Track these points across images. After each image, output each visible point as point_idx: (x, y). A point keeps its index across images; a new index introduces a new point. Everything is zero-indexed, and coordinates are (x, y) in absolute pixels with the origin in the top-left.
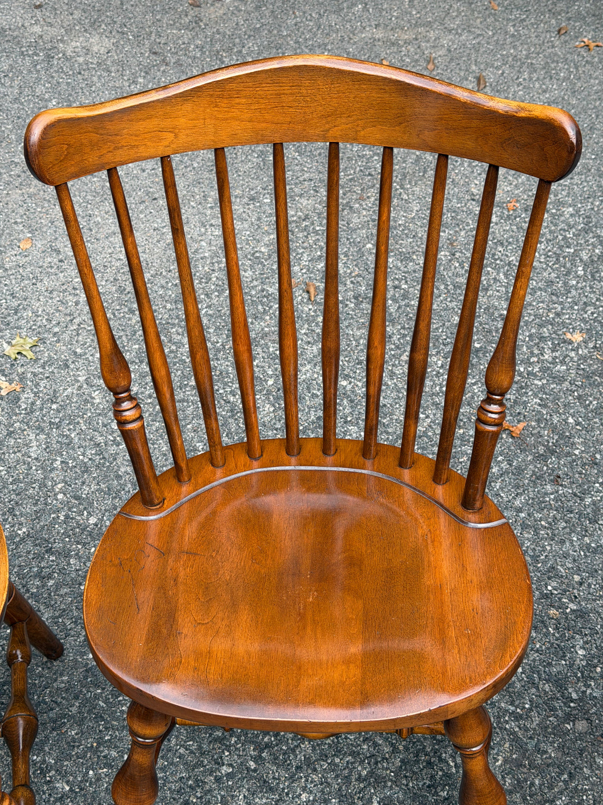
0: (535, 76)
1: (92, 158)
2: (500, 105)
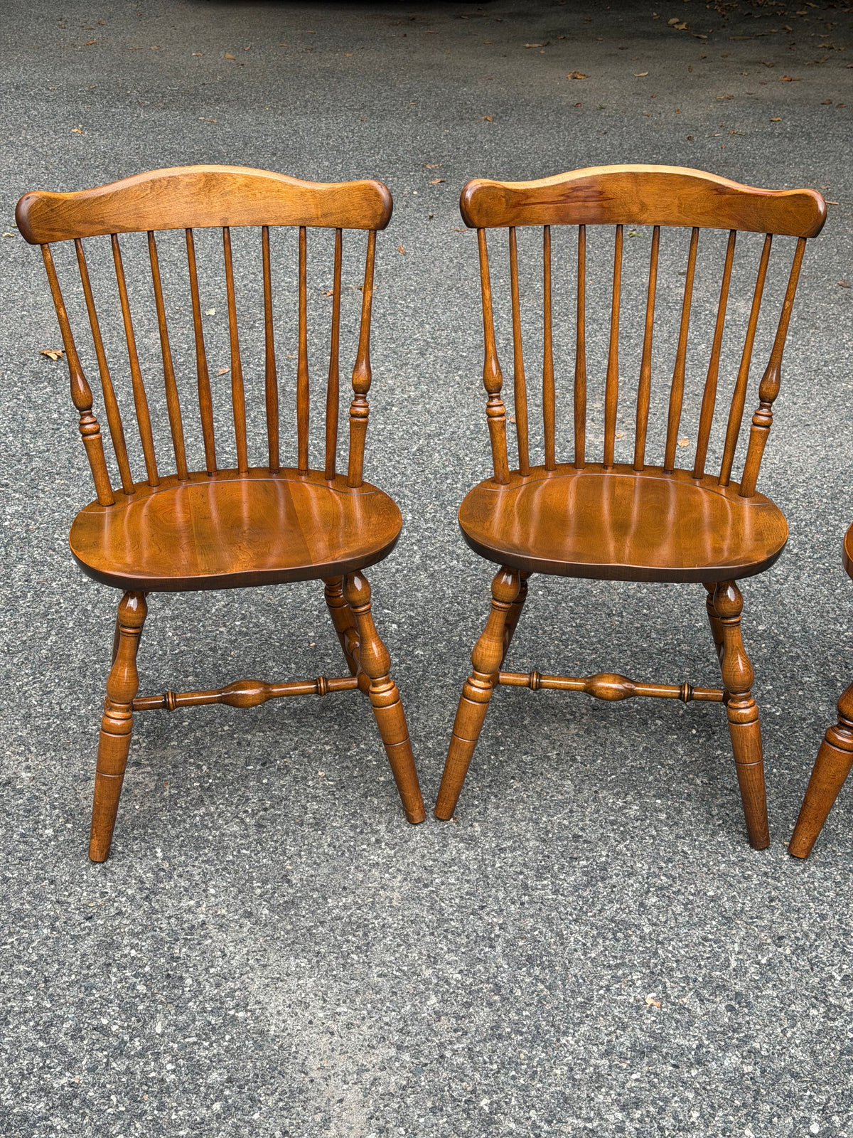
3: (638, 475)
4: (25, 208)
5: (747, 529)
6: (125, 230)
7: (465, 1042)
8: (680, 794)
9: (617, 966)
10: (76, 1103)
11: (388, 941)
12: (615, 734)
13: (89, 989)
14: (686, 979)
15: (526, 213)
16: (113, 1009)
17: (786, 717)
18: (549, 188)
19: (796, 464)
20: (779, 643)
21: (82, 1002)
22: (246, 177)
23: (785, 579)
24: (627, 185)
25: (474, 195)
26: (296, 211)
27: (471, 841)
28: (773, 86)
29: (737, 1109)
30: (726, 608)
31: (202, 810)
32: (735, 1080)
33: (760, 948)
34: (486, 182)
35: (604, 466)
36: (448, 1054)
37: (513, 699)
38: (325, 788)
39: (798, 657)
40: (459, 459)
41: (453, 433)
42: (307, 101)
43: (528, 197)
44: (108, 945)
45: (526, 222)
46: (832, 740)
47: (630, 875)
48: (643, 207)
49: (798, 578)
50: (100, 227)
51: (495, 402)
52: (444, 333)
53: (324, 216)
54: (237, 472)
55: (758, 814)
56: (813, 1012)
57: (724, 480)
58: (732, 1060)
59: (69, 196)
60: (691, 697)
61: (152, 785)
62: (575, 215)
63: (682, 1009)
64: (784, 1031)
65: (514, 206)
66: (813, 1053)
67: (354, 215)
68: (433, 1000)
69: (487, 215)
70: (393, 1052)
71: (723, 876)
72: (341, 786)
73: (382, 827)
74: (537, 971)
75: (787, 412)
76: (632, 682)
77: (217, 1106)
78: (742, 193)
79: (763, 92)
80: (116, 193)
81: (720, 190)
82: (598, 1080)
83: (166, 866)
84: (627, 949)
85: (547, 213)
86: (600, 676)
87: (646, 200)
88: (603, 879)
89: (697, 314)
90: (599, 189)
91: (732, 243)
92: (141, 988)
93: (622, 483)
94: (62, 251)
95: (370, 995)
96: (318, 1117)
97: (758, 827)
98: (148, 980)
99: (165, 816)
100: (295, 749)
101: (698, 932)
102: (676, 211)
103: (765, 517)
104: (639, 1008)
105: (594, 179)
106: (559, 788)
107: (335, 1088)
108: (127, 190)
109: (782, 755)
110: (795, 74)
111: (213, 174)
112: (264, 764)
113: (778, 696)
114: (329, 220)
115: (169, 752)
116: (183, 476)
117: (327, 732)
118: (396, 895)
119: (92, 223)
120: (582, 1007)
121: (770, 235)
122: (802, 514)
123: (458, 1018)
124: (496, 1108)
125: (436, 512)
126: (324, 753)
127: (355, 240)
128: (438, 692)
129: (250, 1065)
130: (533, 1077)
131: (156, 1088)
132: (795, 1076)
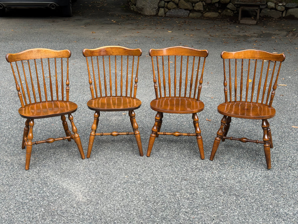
0: (219, 83)
1: (155, 54)
2: (200, 50)
3: (116, 97)
4: (7, 57)
5: (135, 103)
6: (24, 60)
7: (97, 185)
8: (128, 151)
9: (120, 173)
10: (33, 200)
11: (82, 175)
12: (116, 144)
13: (31, 186)
14: (131, 173)
15: (94, 54)
16: (36, 188)
17: (145, 139)
18: (97, 50)
19: (144, 101)
20: (143, 128)
21: (30, 188)
22: (44, 50)
23: (144, 119)
24: (110, 49)
25: (85, 52)
26: (54, 55)
27: (94, 160)
28: (135, 34)
29: (140, 187)
30: (133, 115)
31: (44, 161)
32: (140, 184)
33: (143, 168)
34: (87, 49)
35: (111, 96)
36: (94, 187)
37: (98, 141)
38: (66, 156)
39: (147, 130)
40: (81, 105)
41: (79, 100)
42: (33, 39)
43: (94, 52)
44: (32, 180)
45: (94, 56)
46: (151, 135)
47: (121, 162)
48: (113, 53)
49: (146, 119)
50: (20, 59)
51: (91, 86)
52: (74, 83)
53: (59, 56)
54: (46, 102)
55: (141, 150)
56: (151, 175)
57: (131, 97)
58: (139, 182)
59: (14, 54)
60: (129, 134)
61: (34, 159)
62: (102, 54)
63: (131, 177)
64: (147, 178)
65: (92, 53)
66: (151, 179)
67: (64, 55)
68: (91, 181)
69: (87, 54)
70: (85, 188)
71: (136, 160)
72: (69, 155)
73: (78, 160)
74: (107, 175)
75: (142, 93)
76: (118, 132)
77: (57, 197)
78: (129, 50)
79: (133, 35)
80: (22, 54)
81: (125, 49)
82: (119, 187)
83: (40, 169)
84: (122, 171)
85: (97, 54)
86: (113, 132)
87: (113, 52)
88: (117, 163)
89: (124, 77)
90: (105, 50)
91: (128, 58)
92: (40, 185)
93: (114, 98)
94: (14, 63)
95: (80, 181)
96: (75, 197)
97: (141, 152)
98: (41, 184)
99: (38, 163)
100: (59, 151)
101: (133, 168)
102: (118, 53)
103: (137, 101)
104: (124, 178)
105: (104, 48)
106: (108, 152)
107: (76, 193)
108: (24, 53)
109: (145, 144)
110: (139, 31)
111: (39, 50)
112: (54, 154)
113: (144, 136)
114: (60, 56)
115: (35, 154)
116: (36, 103)
117: (65, 148)
118: (82, 169)
119: (18, 59)
120: (115, 179)
121: (134, 56)
122: (146, 109)
123: (95, 182)
124: (103, 192)
125: (78, 114)
126: (65, 151)
127: (65, 60)
128: (84, 141)
129: (62, 192)
130: (108, 188)
131: (46, 196)
132: (149, 182)
